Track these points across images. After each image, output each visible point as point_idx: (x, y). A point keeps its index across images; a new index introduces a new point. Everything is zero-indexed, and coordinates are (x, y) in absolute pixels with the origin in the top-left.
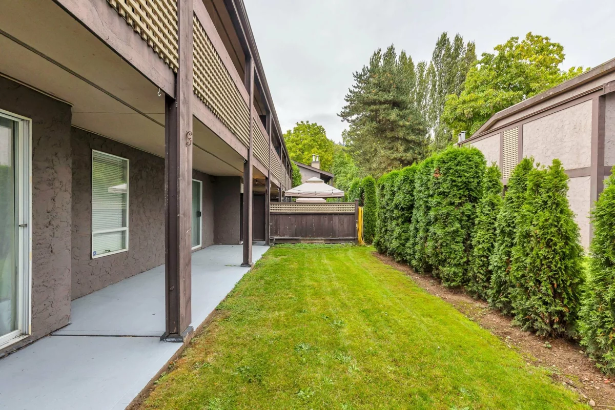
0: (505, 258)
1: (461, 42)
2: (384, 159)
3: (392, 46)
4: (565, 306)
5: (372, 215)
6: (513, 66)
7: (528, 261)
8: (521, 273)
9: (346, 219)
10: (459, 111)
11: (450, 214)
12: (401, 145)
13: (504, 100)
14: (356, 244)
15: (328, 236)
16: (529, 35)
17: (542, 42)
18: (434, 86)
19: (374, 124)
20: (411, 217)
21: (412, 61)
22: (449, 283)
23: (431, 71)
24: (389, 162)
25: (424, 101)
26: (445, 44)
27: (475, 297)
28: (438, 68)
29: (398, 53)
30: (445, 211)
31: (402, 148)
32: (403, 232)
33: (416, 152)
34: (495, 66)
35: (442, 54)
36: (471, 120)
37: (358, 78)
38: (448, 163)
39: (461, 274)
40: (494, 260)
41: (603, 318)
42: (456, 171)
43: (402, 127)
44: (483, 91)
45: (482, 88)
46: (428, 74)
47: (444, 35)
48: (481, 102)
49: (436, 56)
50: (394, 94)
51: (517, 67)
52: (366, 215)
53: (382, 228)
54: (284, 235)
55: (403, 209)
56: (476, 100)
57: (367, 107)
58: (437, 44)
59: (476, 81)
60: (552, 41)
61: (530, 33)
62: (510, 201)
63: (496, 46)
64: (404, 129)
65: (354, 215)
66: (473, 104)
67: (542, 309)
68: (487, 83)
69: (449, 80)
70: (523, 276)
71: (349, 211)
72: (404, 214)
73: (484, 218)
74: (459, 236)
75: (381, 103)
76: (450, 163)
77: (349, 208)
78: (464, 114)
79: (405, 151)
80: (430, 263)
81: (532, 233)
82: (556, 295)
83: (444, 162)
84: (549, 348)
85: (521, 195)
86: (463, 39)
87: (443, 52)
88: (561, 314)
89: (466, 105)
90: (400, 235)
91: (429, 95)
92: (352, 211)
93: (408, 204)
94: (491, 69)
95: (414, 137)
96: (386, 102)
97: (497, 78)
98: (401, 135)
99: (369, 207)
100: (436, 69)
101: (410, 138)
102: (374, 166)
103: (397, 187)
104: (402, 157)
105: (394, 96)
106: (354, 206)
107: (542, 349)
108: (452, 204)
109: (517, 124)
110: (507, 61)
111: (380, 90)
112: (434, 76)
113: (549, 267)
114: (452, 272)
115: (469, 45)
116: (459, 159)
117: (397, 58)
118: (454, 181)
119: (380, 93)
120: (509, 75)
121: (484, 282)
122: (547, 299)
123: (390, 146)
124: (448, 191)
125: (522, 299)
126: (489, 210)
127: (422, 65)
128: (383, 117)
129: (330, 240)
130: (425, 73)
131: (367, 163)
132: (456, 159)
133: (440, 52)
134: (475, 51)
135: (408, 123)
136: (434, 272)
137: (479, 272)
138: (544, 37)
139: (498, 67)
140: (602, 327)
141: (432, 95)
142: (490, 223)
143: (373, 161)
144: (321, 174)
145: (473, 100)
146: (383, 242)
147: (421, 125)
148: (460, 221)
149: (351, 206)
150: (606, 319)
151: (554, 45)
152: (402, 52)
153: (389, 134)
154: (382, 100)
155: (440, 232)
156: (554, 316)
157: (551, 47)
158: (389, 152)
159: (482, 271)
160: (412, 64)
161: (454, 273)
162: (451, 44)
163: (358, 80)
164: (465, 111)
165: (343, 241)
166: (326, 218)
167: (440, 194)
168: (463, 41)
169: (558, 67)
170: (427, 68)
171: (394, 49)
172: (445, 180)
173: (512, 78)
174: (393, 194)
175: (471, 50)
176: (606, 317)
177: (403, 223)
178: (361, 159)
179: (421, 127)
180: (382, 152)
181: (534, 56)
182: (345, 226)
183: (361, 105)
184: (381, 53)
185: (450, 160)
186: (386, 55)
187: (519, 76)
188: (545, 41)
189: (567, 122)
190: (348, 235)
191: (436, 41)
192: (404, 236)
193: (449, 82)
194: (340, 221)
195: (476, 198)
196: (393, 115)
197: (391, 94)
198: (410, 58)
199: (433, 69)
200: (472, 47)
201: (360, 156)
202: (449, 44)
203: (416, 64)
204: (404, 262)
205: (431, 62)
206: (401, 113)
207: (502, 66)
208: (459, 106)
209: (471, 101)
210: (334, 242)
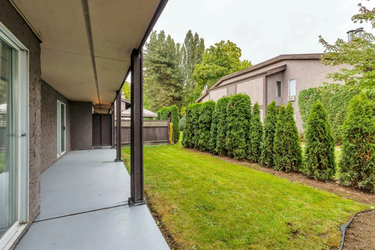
0: (269, 142)
1: (198, 37)
2: (164, 96)
3: (163, 31)
4: (296, 158)
5: (177, 127)
6: (223, 55)
7: (282, 142)
8: (279, 148)
9: (163, 130)
10: (201, 73)
11: (239, 125)
12: (173, 88)
13: (220, 71)
14: (169, 144)
15: (153, 140)
16: (228, 41)
17: (233, 46)
18: (185, 57)
19: (158, 75)
20: (210, 127)
21: (174, 42)
22: (239, 157)
23: (183, 49)
24: (167, 97)
25: (180, 65)
26: (190, 36)
27: (251, 162)
28: (187, 48)
29: (167, 36)
30: (237, 123)
31: (173, 90)
32: (206, 135)
33: (181, 93)
34: (216, 53)
35: (189, 41)
36: (207, 79)
37: (147, 46)
38: (237, 101)
39: (244, 152)
40: (263, 144)
41: (313, 159)
42: (242, 105)
43: (173, 78)
44: (211, 65)
45: (211, 63)
46: (182, 50)
47: (190, 31)
48: (211, 70)
49: (186, 42)
50: (169, 59)
51: (225, 56)
52: (173, 127)
53: (189, 134)
54: (125, 141)
55: (205, 123)
56: (208, 69)
57: (153, 64)
58: (187, 35)
59: (208, 59)
60: (237, 46)
61: (229, 40)
62: (269, 119)
63: (215, 43)
64: (174, 79)
65: (167, 128)
66: (207, 70)
67: (288, 161)
68: (213, 61)
69: (193, 56)
70: (280, 149)
71: (164, 125)
72: (206, 126)
73: (255, 126)
74: (243, 135)
75: (161, 63)
76: (238, 101)
77: (165, 124)
78: (203, 75)
79: (175, 92)
80: (227, 149)
81: (284, 131)
82: (294, 154)
83: (235, 100)
84: (291, 175)
85: (273, 116)
86: (199, 36)
87: (190, 41)
88: (295, 161)
89: (204, 71)
90: (204, 137)
91: (182, 62)
92: (166, 125)
93: (208, 121)
94: (214, 55)
95: (179, 85)
96: (164, 63)
97: (217, 59)
98: (173, 82)
99: (175, 123)
100: (186, 49)
101: (177, 85)
102: (158, 99)
103: (201, 111)
104: (174, 95)
105: (169, 60)
106: (167, 122)
107: (289, 176)
108: (239, 120)
109: (234, 84)
110: (221, 52)
111: (161, 56)
112: (185, 52)
113: (291, 144)
114: (241, 152)
115: (201, 39)
116: (242, 99)
117: (166, 39)
118: (241, 109)
119: (161, 57)
120: (222, 59)
121: (256, 154)
122: (290, 157)
123: (167, 88)
124: (238, 114)
125: (279, 158)
126: (257, 123)
127: (178, 44)
128: (163, 71)
129: (154, 142)
130: (180, 49)
131: (154, 98)
132: (241, 99)
133: (188, 40)
134: (204, 43)
135: (176, 77)
136: (229, 153)
137: (254, 150)
138: (234, 43)
139: (217, 54)
140: (313, 163)
141: (184, 62)
142: (257, 128)
143: (157, 96)
144: (126, 102)
145: (207, 69)
146: (190, 141)
147: (183, 78)
148: (243, 128)
149: (166, 122)
150: (315, 160)
151: (238, 48)
152: (169, 35)
153: (167, 82)
154: (162, 61)
155: (234, 134)
156: (292, 162)
157: (237, 49)
158: (166, 92)
159: (255, 150)
160: (174, 43)
161: (242, 152)
162: (193, 37)
163: (147, 47)
164: (204, 74)
165: (162, 143)
166: (151, 129)
167: (233, 115)
168: (199, 37)
169: (239, 59)
170: (181, 47)
171: (164, 33)
172: (236, 109)
173: (223, 60)
174: (198, 115)
175: (202, 42)
176: (315, 159)
177: (205, 130)
178: (150, 94)
179: (183, 80)
180: (163, 91)
181: (231, 52)
182: (163, 134)
183: (150, 63)
184: (156, 33)
185: (238, 100)
186: (160, 35)
187: (226, 60)
188: (234, 46)
189: (254, 85)
190: (164, 139)
191: (186, 34)
192: (207, 137)
193: (193, 57)
194: (159, 130)
195: (249, 117)
196: (169, 71)
197: (167, 59)
198: (173, 40)
199: (184, 48)
200: (202, 41)
201: (149, 93)
202: (192, 37)
203: (176, 43)
204: (207, 150)
205: (183, 44)
206: (173, 70)
207: (219, 54)
208: (201, 71)
209: (206, 69)
210: (156, 143)
